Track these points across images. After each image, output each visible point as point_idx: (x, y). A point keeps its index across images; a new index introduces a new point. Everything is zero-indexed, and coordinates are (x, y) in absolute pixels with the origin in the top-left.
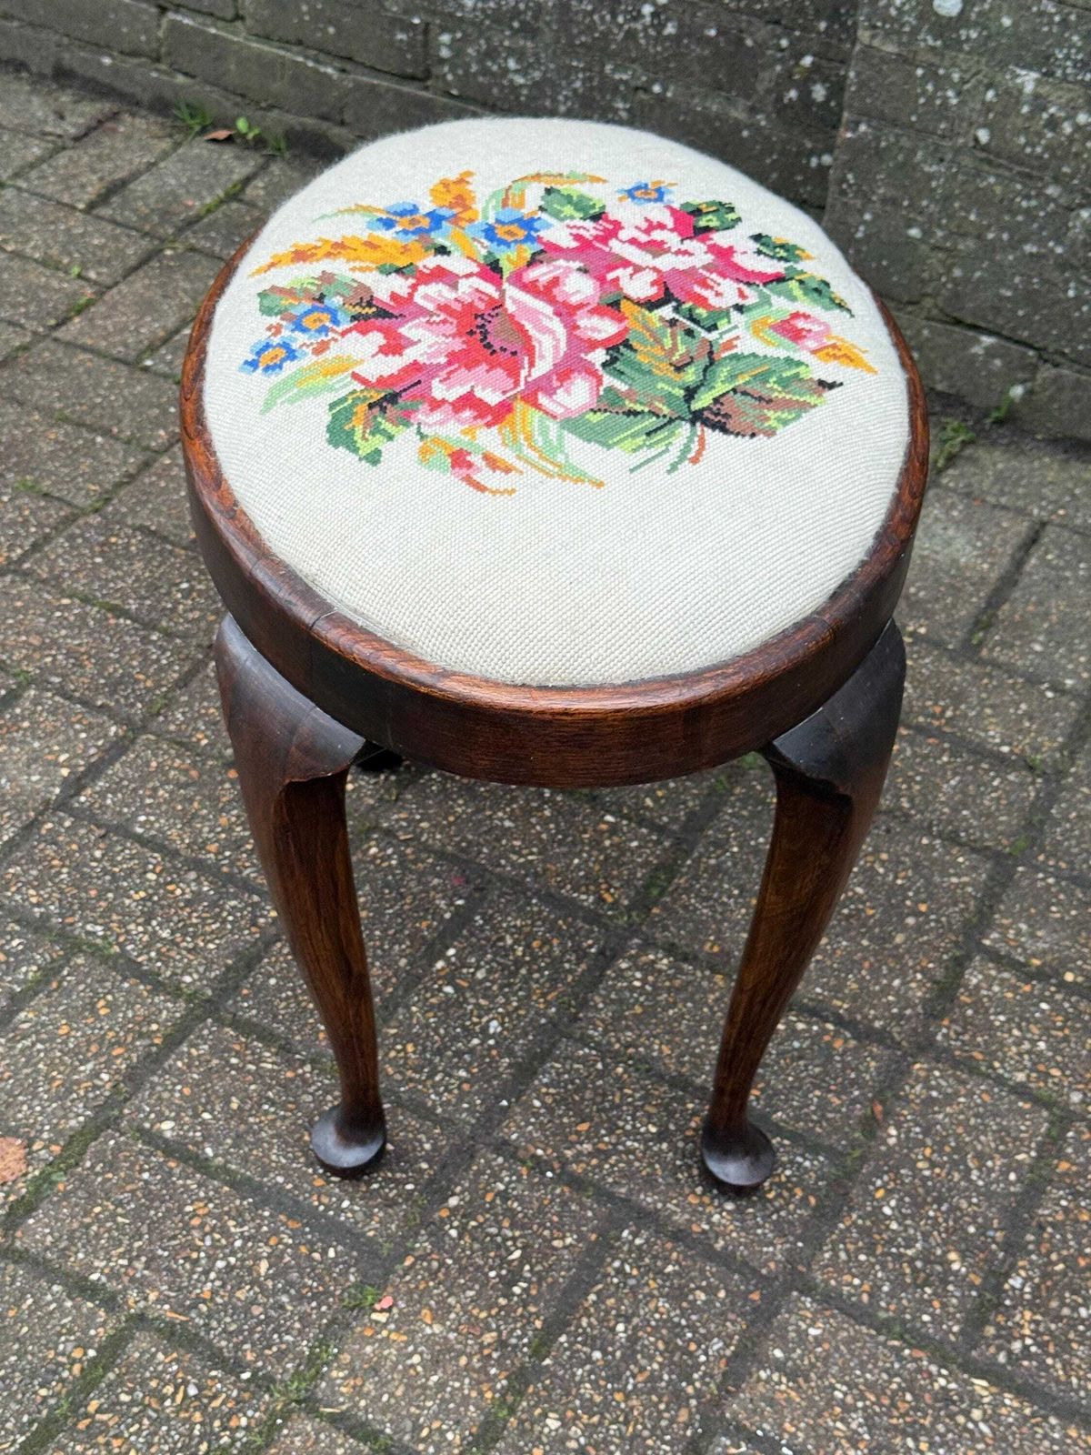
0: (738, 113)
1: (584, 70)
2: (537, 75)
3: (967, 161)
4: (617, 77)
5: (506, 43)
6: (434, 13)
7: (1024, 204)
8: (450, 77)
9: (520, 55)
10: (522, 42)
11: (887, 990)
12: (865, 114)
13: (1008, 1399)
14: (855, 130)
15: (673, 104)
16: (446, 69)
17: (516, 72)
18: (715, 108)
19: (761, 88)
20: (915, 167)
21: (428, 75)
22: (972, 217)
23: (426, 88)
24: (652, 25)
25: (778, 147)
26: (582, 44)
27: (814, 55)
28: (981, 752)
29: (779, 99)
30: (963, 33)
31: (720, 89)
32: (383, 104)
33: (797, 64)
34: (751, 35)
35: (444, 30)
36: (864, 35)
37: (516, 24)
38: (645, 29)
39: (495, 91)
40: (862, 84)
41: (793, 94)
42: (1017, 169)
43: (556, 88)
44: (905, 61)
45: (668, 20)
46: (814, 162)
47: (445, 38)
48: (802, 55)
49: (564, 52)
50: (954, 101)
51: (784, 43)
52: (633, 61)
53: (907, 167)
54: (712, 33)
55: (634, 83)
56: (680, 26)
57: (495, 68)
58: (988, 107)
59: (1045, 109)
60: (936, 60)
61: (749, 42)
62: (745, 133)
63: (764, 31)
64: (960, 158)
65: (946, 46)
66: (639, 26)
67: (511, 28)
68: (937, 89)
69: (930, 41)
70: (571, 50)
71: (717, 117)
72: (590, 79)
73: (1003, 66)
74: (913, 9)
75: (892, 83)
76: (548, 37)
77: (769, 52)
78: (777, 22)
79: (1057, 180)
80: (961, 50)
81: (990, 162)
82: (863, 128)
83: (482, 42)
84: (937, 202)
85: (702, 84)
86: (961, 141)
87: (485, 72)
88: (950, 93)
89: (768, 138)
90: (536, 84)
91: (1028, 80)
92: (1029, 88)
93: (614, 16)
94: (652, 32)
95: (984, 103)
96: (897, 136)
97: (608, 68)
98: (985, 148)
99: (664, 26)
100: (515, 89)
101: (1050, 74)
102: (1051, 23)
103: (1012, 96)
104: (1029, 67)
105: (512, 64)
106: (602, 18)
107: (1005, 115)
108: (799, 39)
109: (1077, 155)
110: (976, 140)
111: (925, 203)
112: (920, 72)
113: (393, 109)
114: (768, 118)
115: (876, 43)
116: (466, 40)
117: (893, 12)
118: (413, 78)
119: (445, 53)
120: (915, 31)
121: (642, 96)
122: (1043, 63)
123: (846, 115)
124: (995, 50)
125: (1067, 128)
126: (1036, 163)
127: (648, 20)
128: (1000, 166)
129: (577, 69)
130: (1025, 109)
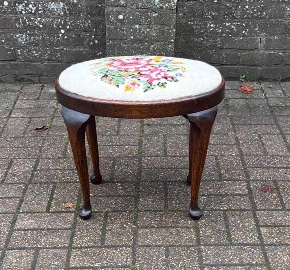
0: (82, 49)
1: (49, 49)
2: (40, 53)
3: (130, 43)
4: (57, 49)
5: (32, 48)
6: (16, 46)
7: (142, 47)
8: (21, 58)
9: (35, 50)
10: (36, 47)
11: (183, 152)
12: (110, 39)
13: (230, 182)
14: (109, 43)
15: (69, 51)
16: (20, 56)
17: (35, 53)
18: (77, 49)
19: (85, 44)
20: (121, 46)
21: (16, 59)
22: (133, 52)
23: (16, 62)
24: (62, 37)
25: (91, 53)
26: (49, 45)
27: (94, 35)
28: (175, 125)
29: (89, 44)
30: (125, 21)
31: (77, 46)
32: (7, 67)
33: (91, 38)
34: (81, 35)
35: (18, 49)
36: (107, 26)
37: (34, 44)
38: (61, 38)
39: (31, 58)
40: (109, 34)
41: (92, 43)
42: (139, 41)
43: (44, 54)
44: (116, 28)
45: (65, 36)
46: (98, 54)
47: (19, 51)
48: (92, 36)
49: (45, 47)
50: (126, 33)
51: (88, 34)
52: (59, 45)
53: (120, 46)
54: (74, 36)
55: (60, 49)
56: (67, 37)
57: (31, 54)
58: (132, 32)
59: (141, 30)
60: (121, 27)
61: (81, 36)
62: (84, 53)
63: (84, 33)
64: (129, 43)
65: (122, 24)
66: (59, 38)
67: (33, 45)
68: (122, 32)
69: (119, 24)
70: (46, 46)
71: (78, 51)
72: (51, 50)
73: (132, 25)
74: (115, 19)
75: (114, 33)
76: (41, 45)
77: (85, 37)
78: (86, 31)
79: (146, 42)
80: (125, 24)
81: (134, 42)
82: (111, 42)
83: (27, 49)
84: (127, 51)
85: (74, 46)
86: (128, 39)
87: (29, 55)
88: (125, 32)
89: (89, 52)
90: (40, 54)
91: (137, 26)
92: (138, 27)
93: (54, 38)
94: (62, 39)
95: (131, 32)
96: (117, 42)
97: (55, 48)
98: (132, 40)
99: (64, 37)
100: (36, 56)
101: (141, 24)
102: (139, 16)
103: (135, 29)
104: (137, 24)
105: (34, 52)
106: (52, 39)
107: (135, 33)
108: (90, 33)
109: (148, 36)
110: (131, 39)
111: (125, 52)
112: (118, 30)
113: (9, 68)
114: (88, 48)
115: (110, 27)
116: (24, 50)
117: (112, 21)
118: (13, 60)
119: (19, 53)
120: (116, 23)
121: (62, 51)
122: (139, 23)
123: (107, 41)
124: (131, 23)
125: (146, 32)
126: (142, 40)
127: (61, 37)
128: (136, 42)
129: (48, 50)
130: (138, 31)
